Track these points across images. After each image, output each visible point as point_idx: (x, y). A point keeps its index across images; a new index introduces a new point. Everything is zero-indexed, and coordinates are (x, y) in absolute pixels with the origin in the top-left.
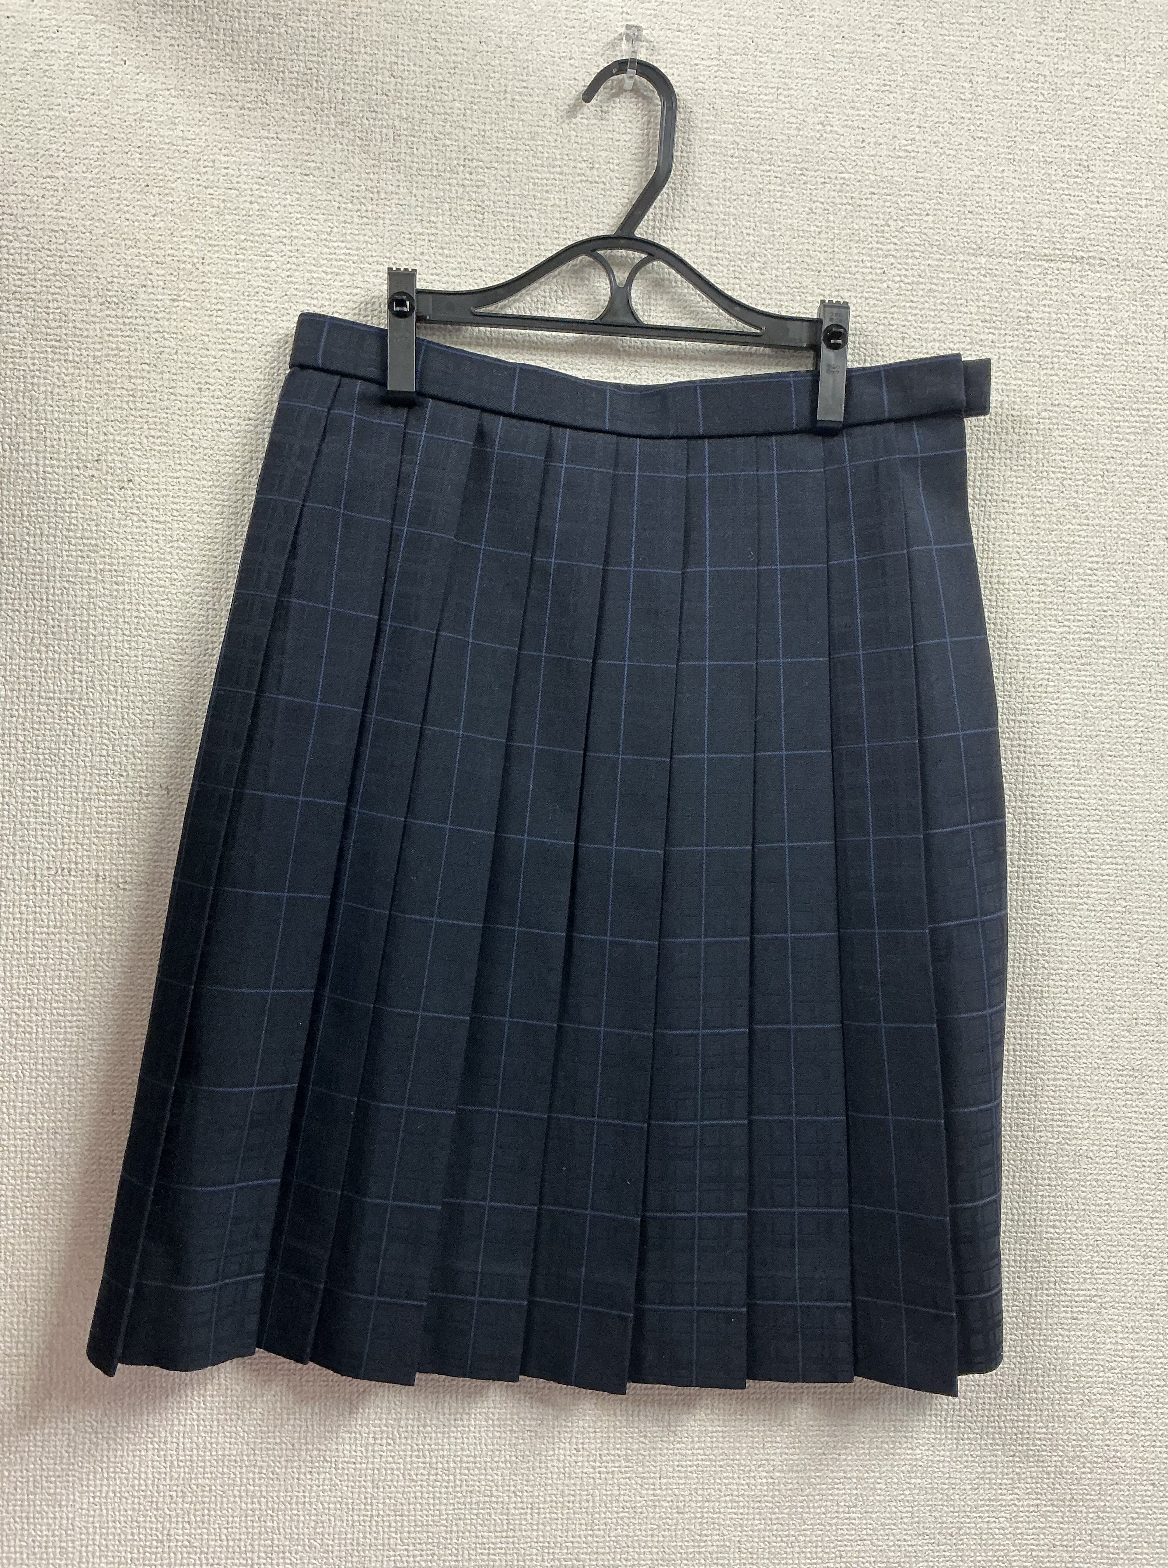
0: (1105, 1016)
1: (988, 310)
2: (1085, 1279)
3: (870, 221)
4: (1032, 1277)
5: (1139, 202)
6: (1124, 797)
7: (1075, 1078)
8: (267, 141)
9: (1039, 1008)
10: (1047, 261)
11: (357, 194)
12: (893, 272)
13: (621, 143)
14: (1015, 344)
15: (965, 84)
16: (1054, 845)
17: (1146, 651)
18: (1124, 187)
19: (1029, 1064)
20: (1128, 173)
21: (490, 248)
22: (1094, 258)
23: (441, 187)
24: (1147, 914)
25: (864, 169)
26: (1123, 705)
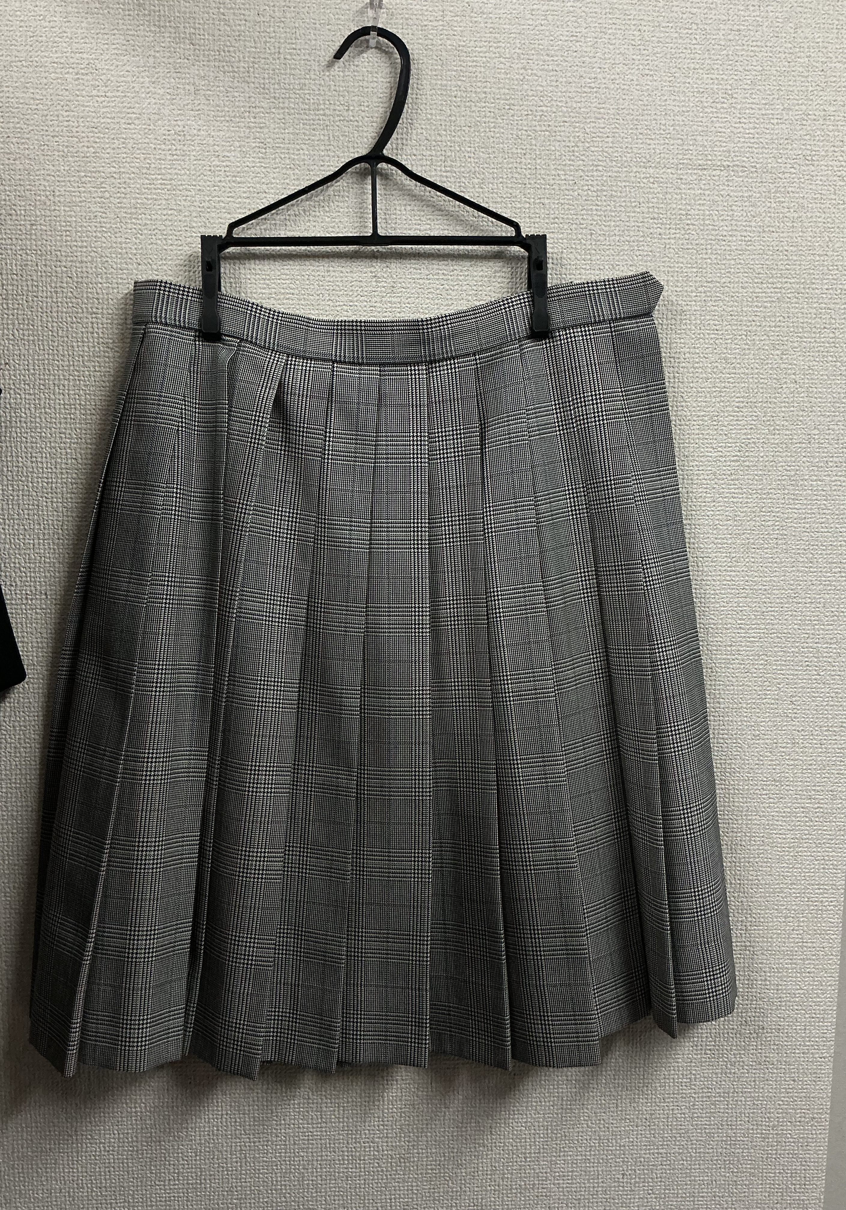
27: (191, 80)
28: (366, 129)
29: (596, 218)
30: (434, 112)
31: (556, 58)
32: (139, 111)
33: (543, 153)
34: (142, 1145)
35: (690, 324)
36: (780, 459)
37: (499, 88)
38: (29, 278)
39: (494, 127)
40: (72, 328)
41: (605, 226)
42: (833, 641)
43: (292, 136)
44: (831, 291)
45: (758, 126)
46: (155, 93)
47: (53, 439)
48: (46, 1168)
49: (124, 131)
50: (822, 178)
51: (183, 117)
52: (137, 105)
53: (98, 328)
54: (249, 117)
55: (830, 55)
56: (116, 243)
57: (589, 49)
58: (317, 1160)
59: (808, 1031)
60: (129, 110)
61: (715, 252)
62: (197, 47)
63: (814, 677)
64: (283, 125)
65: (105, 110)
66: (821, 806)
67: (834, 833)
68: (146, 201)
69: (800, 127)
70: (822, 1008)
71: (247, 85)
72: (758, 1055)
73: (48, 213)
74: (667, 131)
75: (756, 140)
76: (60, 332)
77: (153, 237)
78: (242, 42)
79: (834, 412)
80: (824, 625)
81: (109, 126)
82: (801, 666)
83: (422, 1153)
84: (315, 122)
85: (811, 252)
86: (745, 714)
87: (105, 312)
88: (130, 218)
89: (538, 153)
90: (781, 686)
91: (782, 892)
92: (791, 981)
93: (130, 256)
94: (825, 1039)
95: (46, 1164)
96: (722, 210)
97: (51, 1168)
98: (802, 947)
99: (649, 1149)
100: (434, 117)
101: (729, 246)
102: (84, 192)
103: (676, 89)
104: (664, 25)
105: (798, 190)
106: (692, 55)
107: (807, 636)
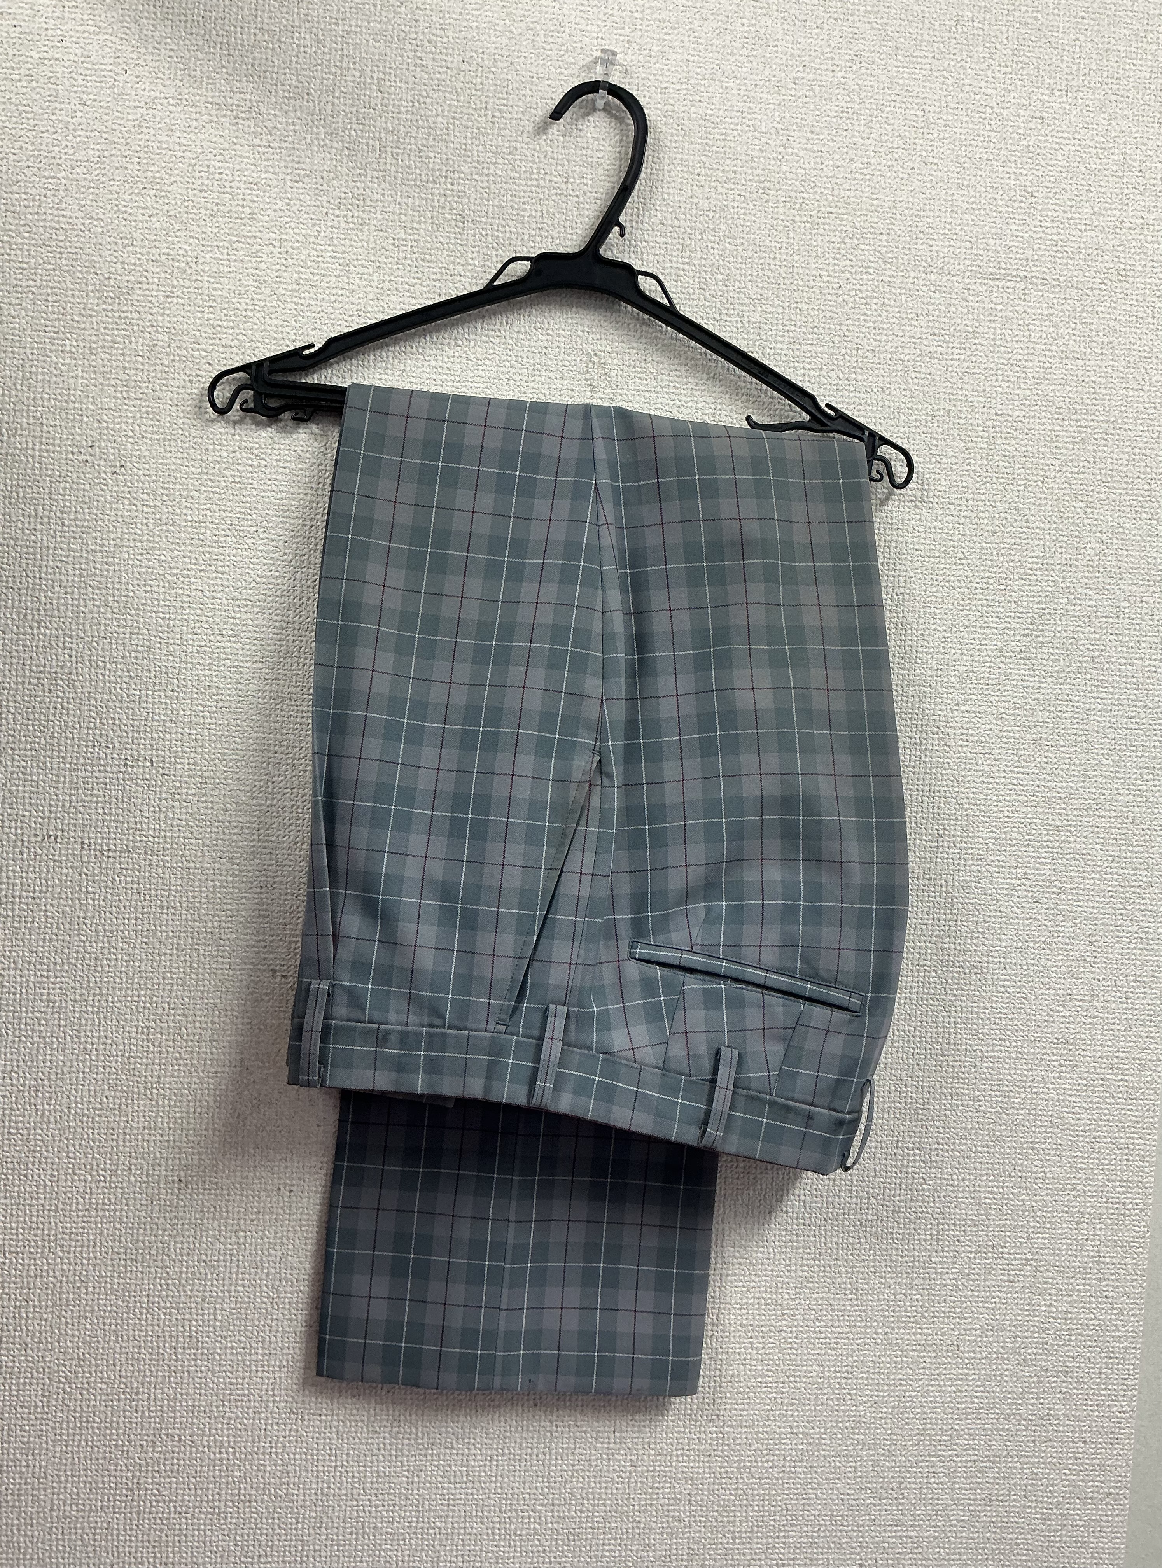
27: (377, 134)
28: (587, 206)
29: (864, 330)
30: (671, 191)
31: (821, 137)
32: (309, 167)
33: (802, 249)
34: (226, 1506)
35: (974, 465)
36: (1082, 636)
37: (752, 168)
38: (158, 361)
39: (745, 214)
41: (875, 340)
44: (1147, 434)
48: (94, 1534)
55: (1150, 153)
57: (862, 129)
58: (459, 1534)
59: (1104, 1376)
62: (386, 95)
63: (1118, 912)
69: (1111, 236)
73: (187, 284)
82: (1104, 897)
83: (599, 1528)
88: (291, 296)
95: (95, 1528)
97: (100, 1534)
98: (1098, 1263)
99: (895, 1531)
103: (966, 183)
104: (952, 106)
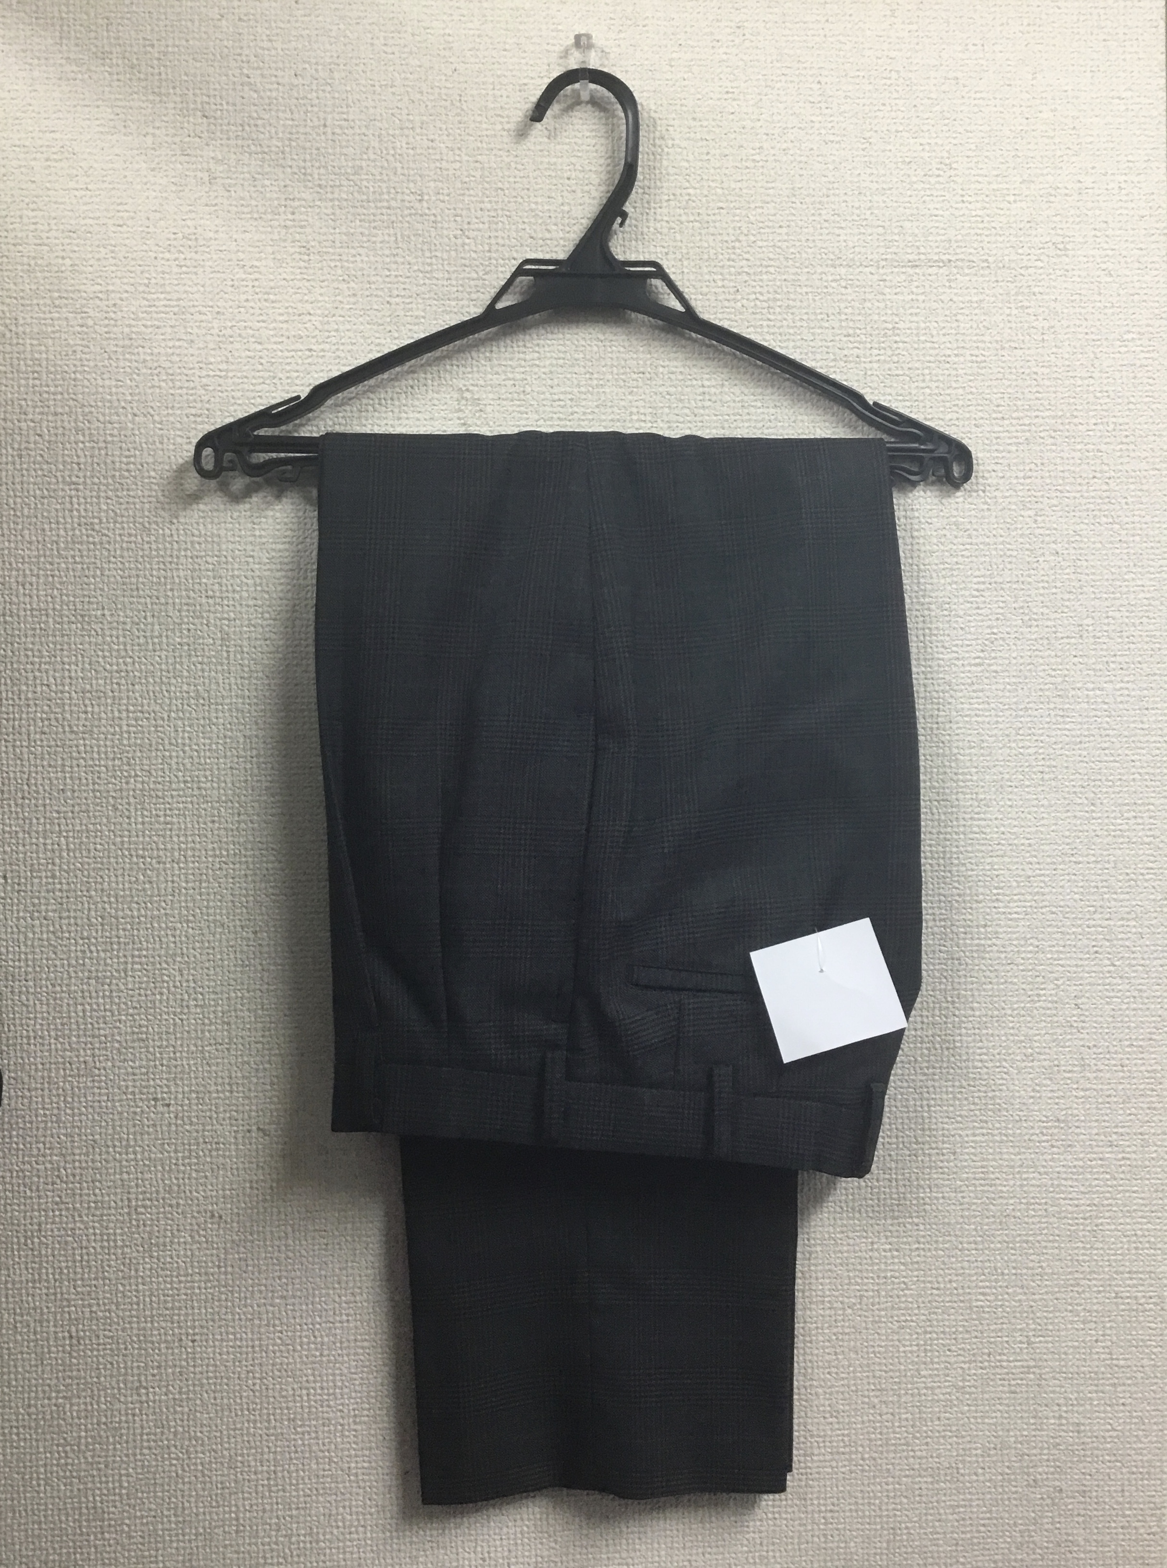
0: (1023, 1064)
1: (851, 324)
2: (1021, 1349)
3: (719, 238)
4: (963, 1349)
5: (1007, 198)
6: (1028, 830)
7: (996, 1132)
8: (76, 193)
9: (952, 1059)
10: (913, 267)
11: (175, 243)
12: (747, 290)
13: (451, 172)
14: (882, 358)
15: (813, 86)
16: (956, 885)
17: (1041, 674)
18: (989, 183)
19: (946, 1120)
20: (994, 168)
21: (318, 290)
22: (963, 260)
23: (261, 229)
24: (1061, 952)
25: (711, 184)
26: (1021, 732)
40: (43, 504)
42: (1129, 916)
43: (344, 237)
45: (987, 206)
46: (155, 184)
47: (15, 659)
49: (113, 235)
50: (1080, 273)
51: (193, 215)
52: (130, 201)
53: (79, 504)
54: (285, 212)
56: (103, 387)
60: (119, 208)
61: (935, 378)
64: (332, 223)
65: (85, 208)
66: (1128, 1156)
67: (1147, 1195)
68: (143, 329)
70: (1145, 1458)
71: (281, 169)
72: (1056, 1532)
74: (863, 217)
75: (986, 225)
76: (26, 511)
77: (155, 378)
78: (273, 113)
79: (1113, 593)
80: (1116, 893)
81: (91, 229)
84: (377, 218)
85: (1070, 374)
86: (1011, 1025)
87: (88, 481)
89: (684, 251)
90: (1059, 983)
91: (1078, 1284)
92: (1098, 1417)
93: (123, 404)
94: (1152, 1505)
96: (943, 321)
100: (540, 207)
101: (956, 369)
102: (59, 319)
105: (1047, 290)
106: (893, 114)
107: (1092, 909)
